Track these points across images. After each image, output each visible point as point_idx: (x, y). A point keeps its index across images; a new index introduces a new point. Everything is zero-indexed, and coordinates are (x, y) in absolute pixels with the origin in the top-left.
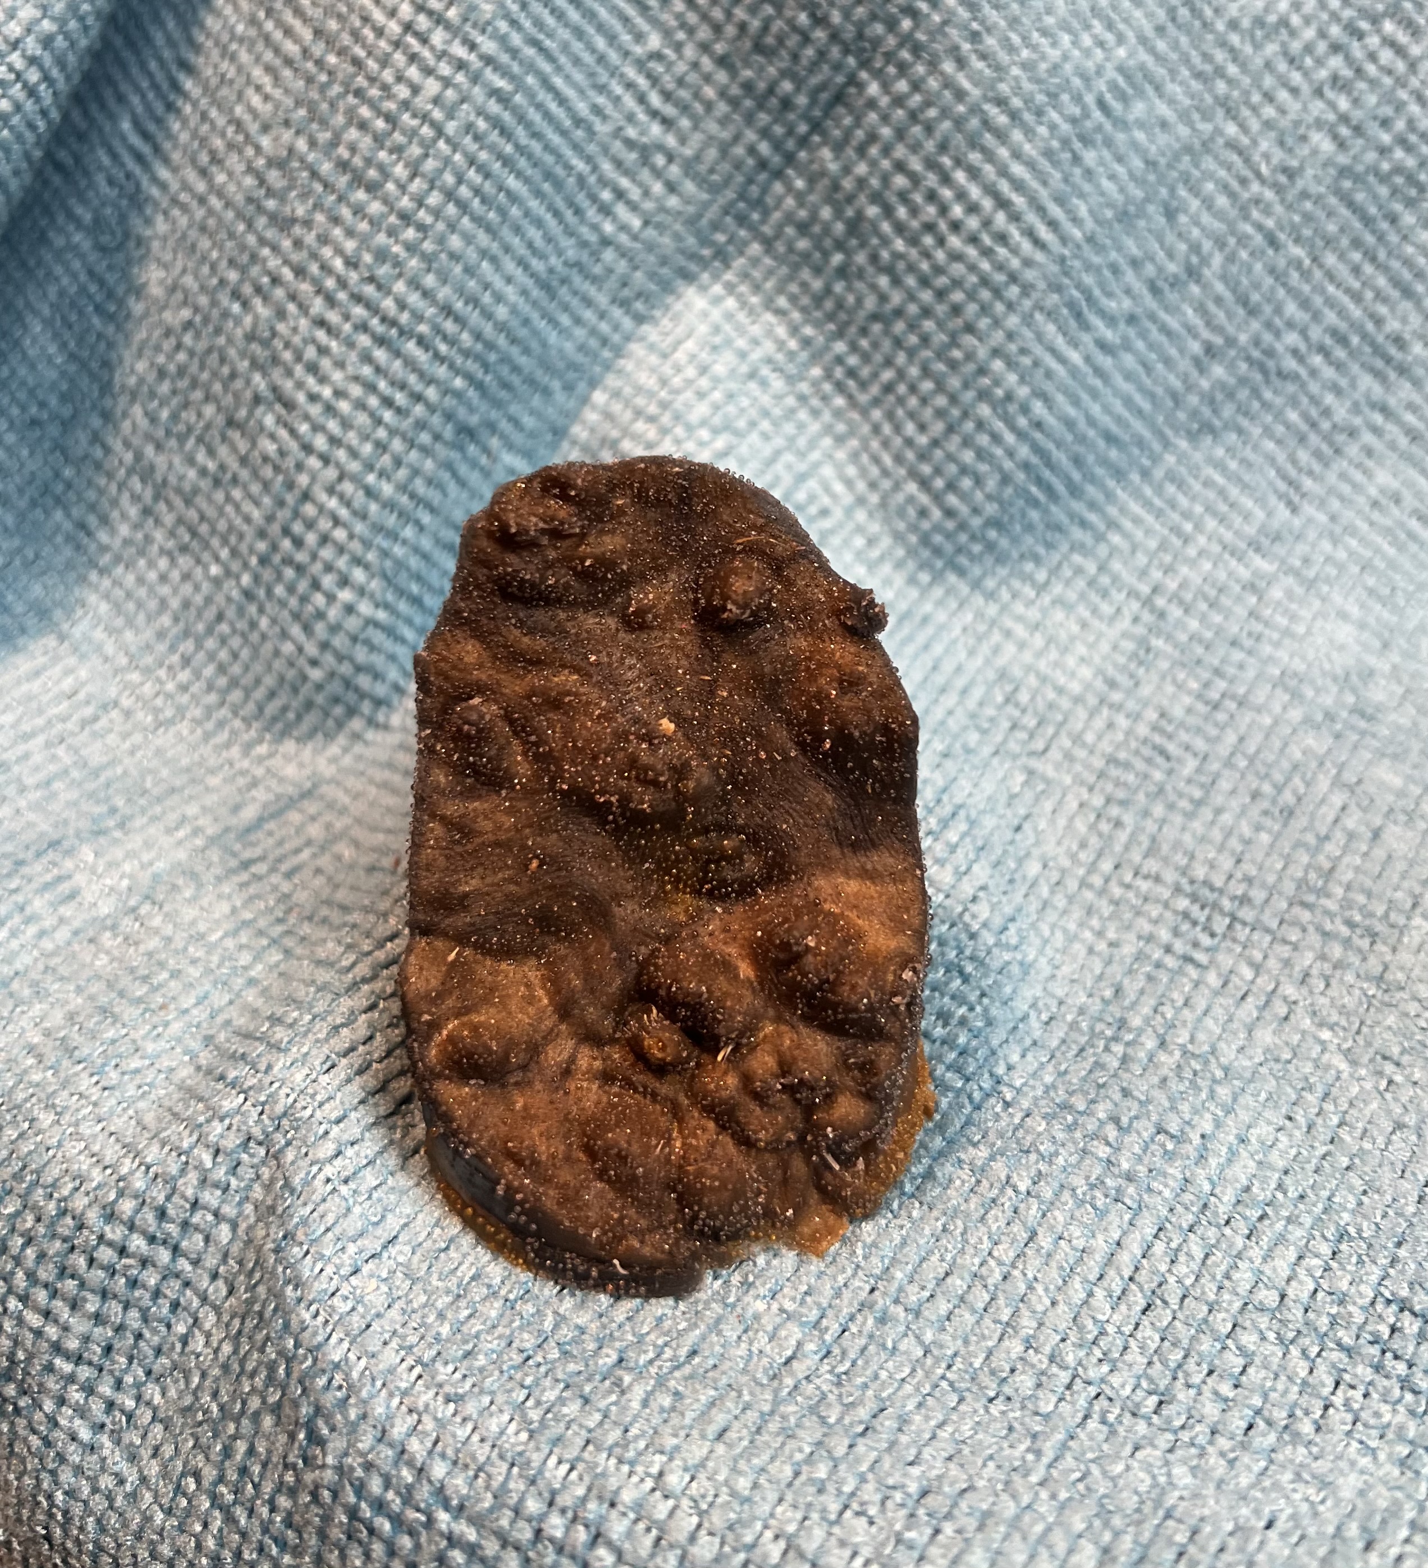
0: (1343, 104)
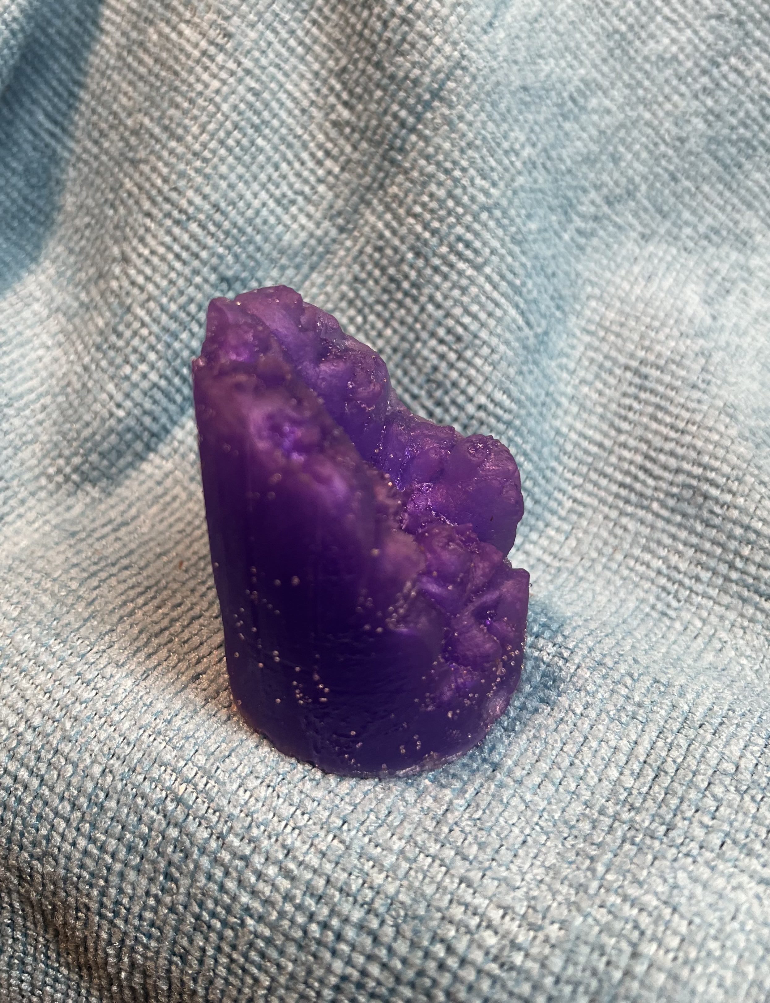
0: (710, 102)
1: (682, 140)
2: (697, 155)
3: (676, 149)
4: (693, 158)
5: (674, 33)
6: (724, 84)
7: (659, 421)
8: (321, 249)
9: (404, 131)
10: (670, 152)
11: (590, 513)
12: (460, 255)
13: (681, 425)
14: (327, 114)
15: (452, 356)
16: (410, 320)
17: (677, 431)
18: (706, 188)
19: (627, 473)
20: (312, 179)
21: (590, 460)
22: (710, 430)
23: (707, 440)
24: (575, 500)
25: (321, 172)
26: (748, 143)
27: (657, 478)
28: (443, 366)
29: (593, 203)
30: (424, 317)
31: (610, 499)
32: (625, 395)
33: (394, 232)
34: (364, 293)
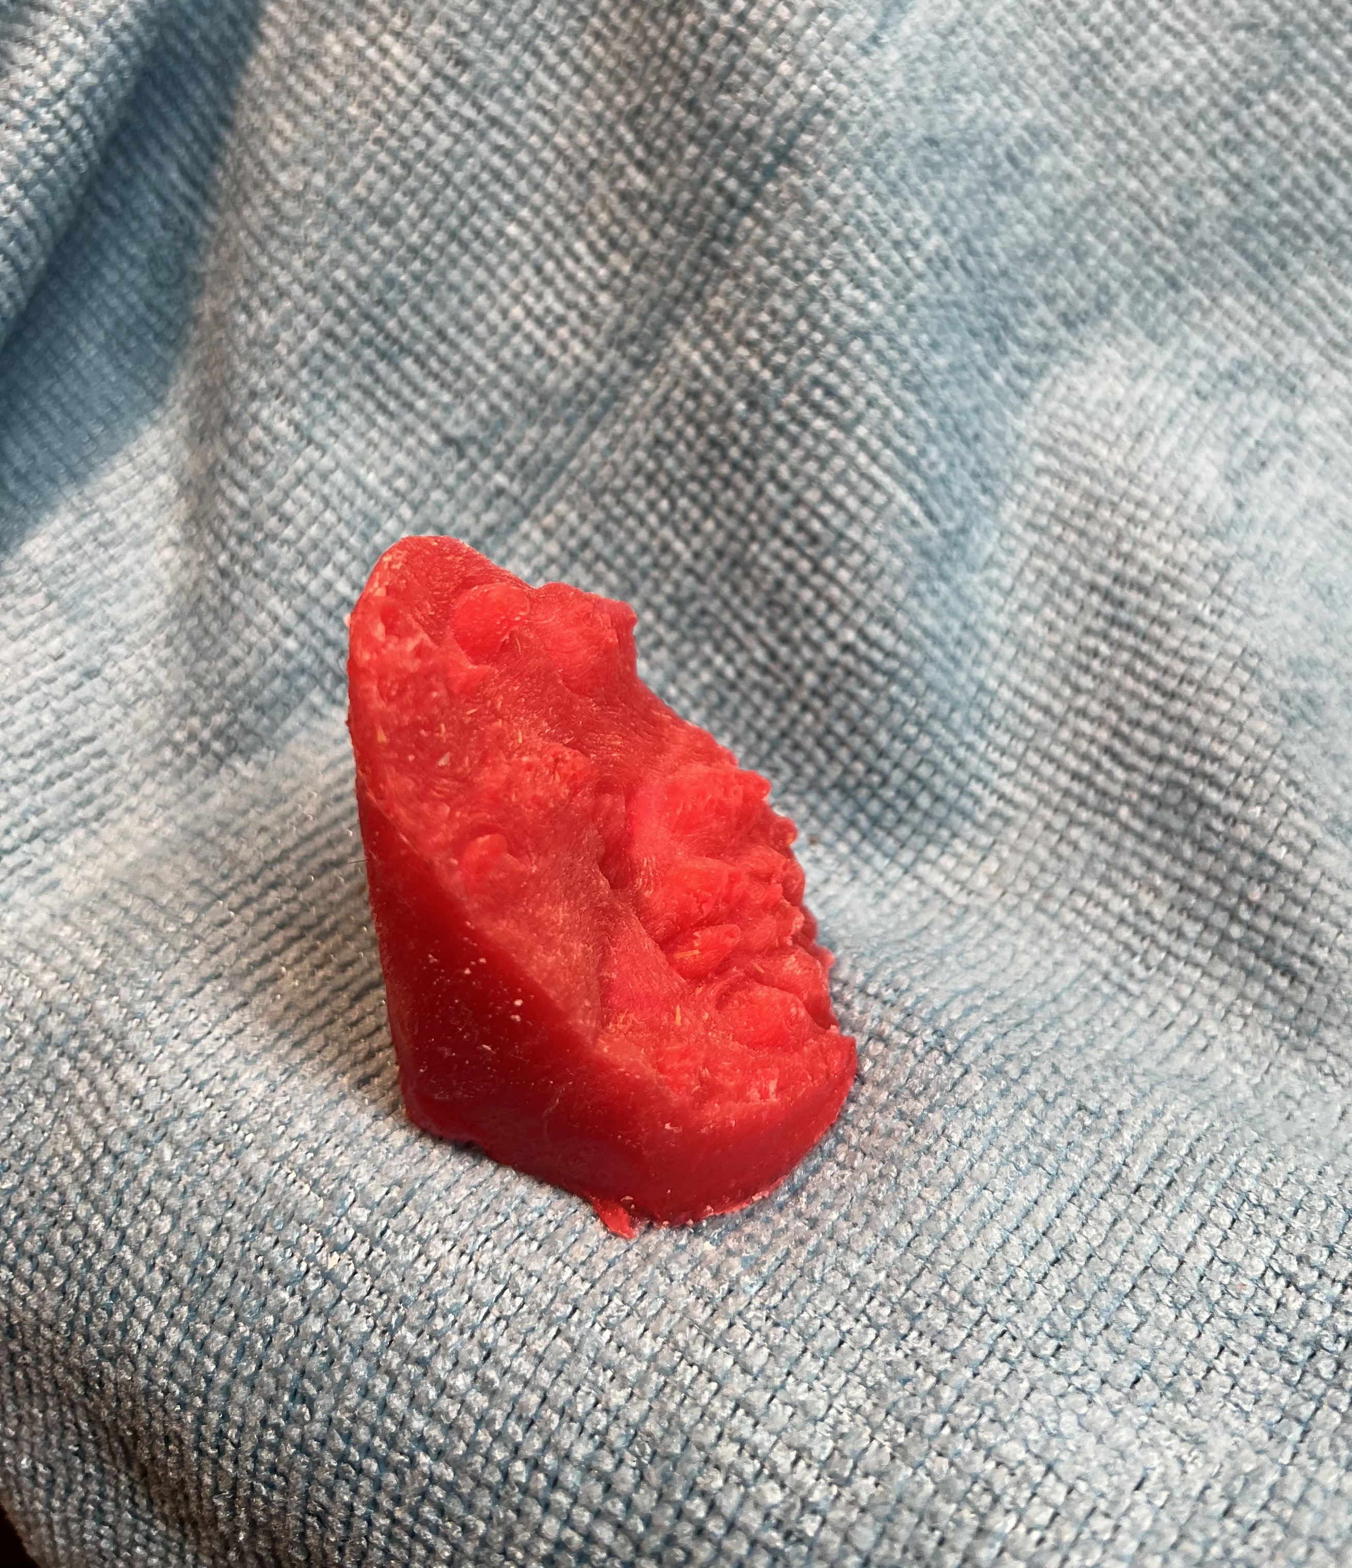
0: (1234, 163)
1: (1188, 225)
2: (1213, 248)
3: (1178, 239)
4: (1205, 253)
5: (1178, 51)
6: (1259, 134)
7: (1139, 678)
8: (604, 394)
9: (734, 212)
10: (1170, 243)
11: (1022, 817)
12: (818, 409)
13: (1171, 684)
14: (612, 182)
15: (804, 566)
16: (741, 507)
17: (1164, 694)
18: (1228, 301)
19: (1085, 757)
20: (590, 284)
21: (1029, 733)
22: (1217, 693)
23: (1209, 710)
24: (1002, 796)
25: (602, 272)
26: (1297, 229)
27: (1130, 768)
28: (791, 581)
29: (1042, 323)
30: (762, 503)
31: (1056, 798)
32: (1088, 631)
33: (717, 369)
34: (670, 463)
